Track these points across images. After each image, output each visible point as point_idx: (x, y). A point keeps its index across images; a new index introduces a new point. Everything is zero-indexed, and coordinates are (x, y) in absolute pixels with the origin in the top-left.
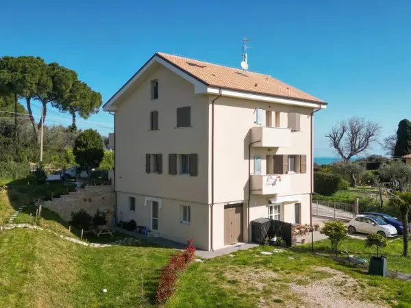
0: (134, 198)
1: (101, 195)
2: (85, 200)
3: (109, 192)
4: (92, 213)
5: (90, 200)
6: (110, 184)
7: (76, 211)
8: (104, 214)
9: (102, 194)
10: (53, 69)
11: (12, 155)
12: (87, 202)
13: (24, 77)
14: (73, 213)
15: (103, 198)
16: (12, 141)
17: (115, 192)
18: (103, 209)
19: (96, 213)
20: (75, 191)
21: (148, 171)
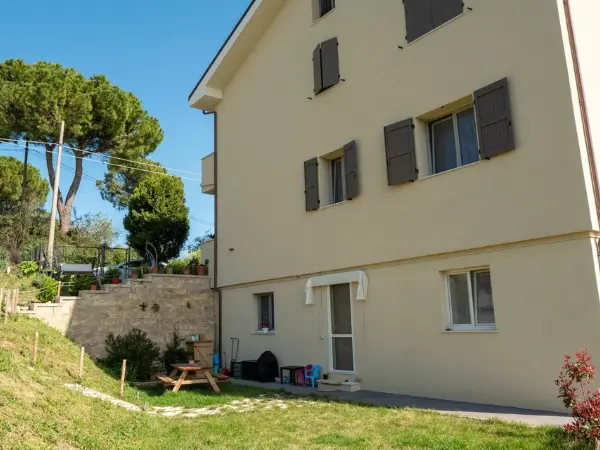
0: (271, 295)
1: (181, 297)
2: (144, 307)
3: (203, 291)
4: (161, 341)
5: (156, 308)
6: (206, 272)
7: (120, 332)
8: (190, 344)
9: (186, 296)
10: (97, 85)
11: (9, 248)
12: (148, 313)
13: (38, 91)
14: (111, 336)
15: (189, 306)
16: (11, 222)
17: (217, 290)
18: (188, 332)
19: (170, 340)
20: (120, 281)
21: (312, 204)
